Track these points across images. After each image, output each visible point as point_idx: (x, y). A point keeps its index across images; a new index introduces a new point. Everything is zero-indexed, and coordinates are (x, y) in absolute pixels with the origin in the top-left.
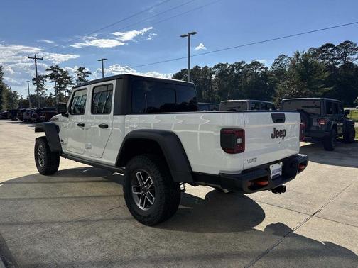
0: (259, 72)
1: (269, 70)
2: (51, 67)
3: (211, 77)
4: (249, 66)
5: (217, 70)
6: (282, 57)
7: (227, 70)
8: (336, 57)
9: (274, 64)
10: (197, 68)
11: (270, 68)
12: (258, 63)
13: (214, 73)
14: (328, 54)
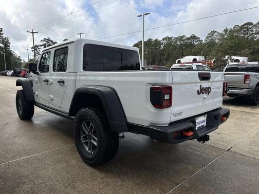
0: (196, 43)
1: (203, 42)
2: (45, 39)
3: (160, 47)
4: (188, 39)
5: (164, 42)
6: (213, 32)
7: (172, 42)
8: (254, 32)
9: (207, 38)
10: (150, 41)
11: (204, 40)
12: (196, 36)
13: (162, 44)
14: (248, 30)
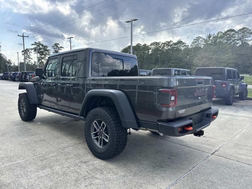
0: (182, 48)
2: (35, 43)
3: (149, 52)
4: (175, 44)
5: (153, 47)
7: (160, 47)
8: (236, 38)
9: (193, 43)
10: (138, 46)
11: (190, 45)
12: (182, 42)
13: (150, 49)
14: (231, 37)
